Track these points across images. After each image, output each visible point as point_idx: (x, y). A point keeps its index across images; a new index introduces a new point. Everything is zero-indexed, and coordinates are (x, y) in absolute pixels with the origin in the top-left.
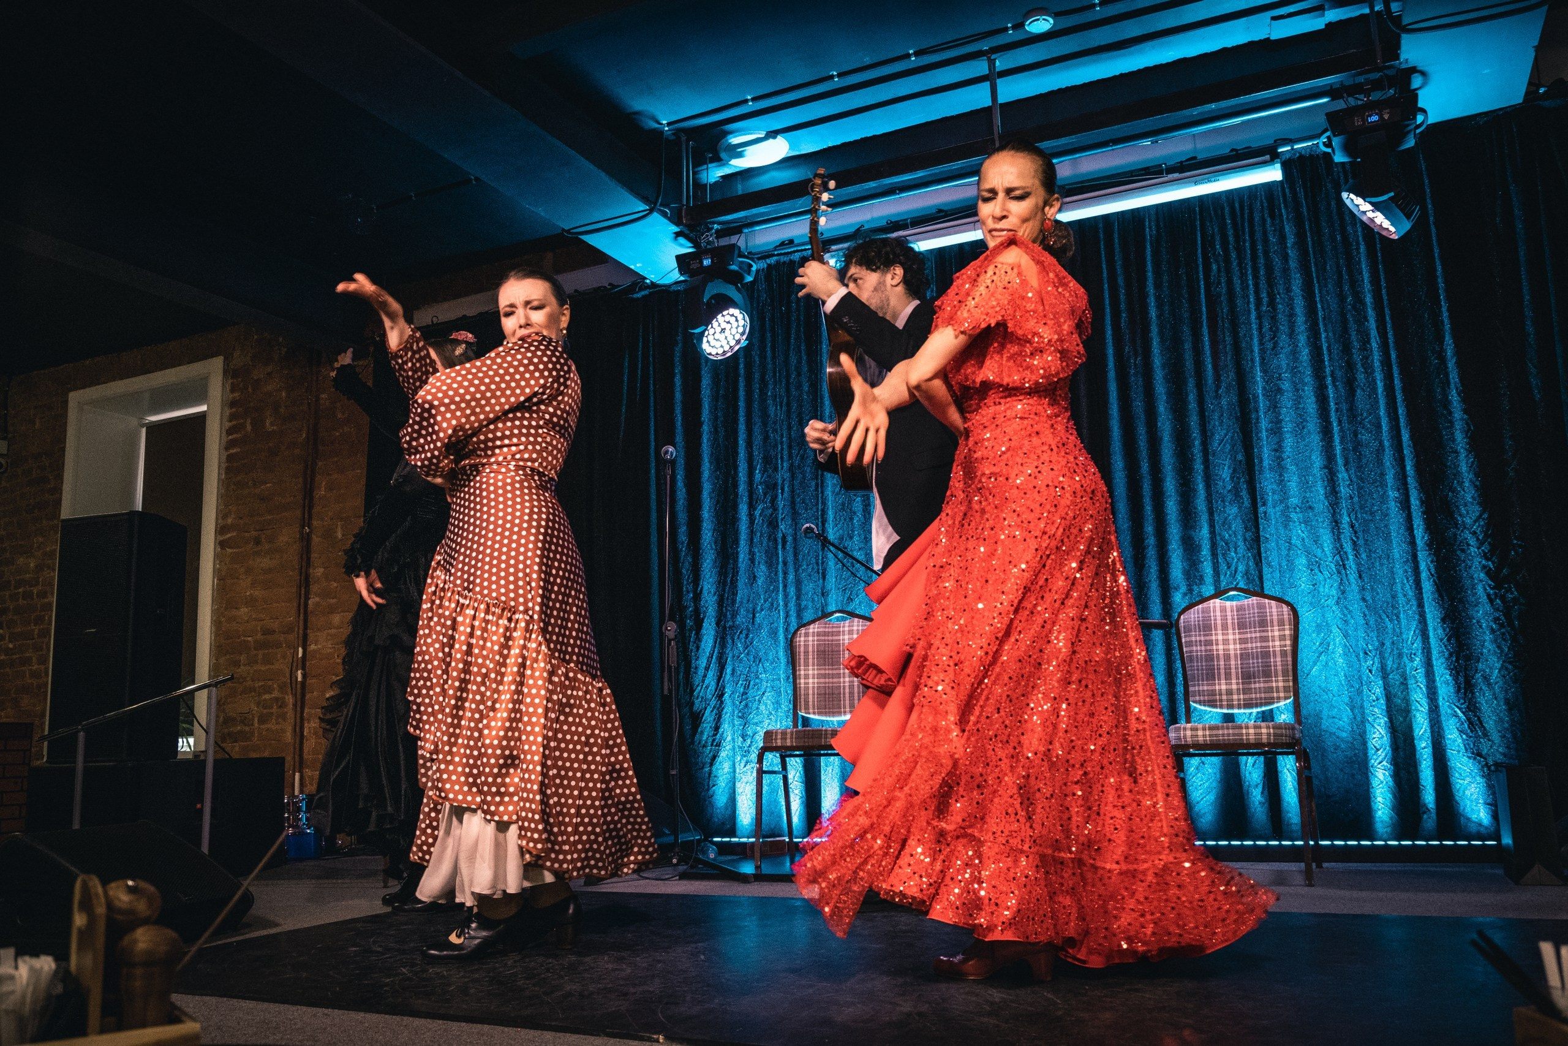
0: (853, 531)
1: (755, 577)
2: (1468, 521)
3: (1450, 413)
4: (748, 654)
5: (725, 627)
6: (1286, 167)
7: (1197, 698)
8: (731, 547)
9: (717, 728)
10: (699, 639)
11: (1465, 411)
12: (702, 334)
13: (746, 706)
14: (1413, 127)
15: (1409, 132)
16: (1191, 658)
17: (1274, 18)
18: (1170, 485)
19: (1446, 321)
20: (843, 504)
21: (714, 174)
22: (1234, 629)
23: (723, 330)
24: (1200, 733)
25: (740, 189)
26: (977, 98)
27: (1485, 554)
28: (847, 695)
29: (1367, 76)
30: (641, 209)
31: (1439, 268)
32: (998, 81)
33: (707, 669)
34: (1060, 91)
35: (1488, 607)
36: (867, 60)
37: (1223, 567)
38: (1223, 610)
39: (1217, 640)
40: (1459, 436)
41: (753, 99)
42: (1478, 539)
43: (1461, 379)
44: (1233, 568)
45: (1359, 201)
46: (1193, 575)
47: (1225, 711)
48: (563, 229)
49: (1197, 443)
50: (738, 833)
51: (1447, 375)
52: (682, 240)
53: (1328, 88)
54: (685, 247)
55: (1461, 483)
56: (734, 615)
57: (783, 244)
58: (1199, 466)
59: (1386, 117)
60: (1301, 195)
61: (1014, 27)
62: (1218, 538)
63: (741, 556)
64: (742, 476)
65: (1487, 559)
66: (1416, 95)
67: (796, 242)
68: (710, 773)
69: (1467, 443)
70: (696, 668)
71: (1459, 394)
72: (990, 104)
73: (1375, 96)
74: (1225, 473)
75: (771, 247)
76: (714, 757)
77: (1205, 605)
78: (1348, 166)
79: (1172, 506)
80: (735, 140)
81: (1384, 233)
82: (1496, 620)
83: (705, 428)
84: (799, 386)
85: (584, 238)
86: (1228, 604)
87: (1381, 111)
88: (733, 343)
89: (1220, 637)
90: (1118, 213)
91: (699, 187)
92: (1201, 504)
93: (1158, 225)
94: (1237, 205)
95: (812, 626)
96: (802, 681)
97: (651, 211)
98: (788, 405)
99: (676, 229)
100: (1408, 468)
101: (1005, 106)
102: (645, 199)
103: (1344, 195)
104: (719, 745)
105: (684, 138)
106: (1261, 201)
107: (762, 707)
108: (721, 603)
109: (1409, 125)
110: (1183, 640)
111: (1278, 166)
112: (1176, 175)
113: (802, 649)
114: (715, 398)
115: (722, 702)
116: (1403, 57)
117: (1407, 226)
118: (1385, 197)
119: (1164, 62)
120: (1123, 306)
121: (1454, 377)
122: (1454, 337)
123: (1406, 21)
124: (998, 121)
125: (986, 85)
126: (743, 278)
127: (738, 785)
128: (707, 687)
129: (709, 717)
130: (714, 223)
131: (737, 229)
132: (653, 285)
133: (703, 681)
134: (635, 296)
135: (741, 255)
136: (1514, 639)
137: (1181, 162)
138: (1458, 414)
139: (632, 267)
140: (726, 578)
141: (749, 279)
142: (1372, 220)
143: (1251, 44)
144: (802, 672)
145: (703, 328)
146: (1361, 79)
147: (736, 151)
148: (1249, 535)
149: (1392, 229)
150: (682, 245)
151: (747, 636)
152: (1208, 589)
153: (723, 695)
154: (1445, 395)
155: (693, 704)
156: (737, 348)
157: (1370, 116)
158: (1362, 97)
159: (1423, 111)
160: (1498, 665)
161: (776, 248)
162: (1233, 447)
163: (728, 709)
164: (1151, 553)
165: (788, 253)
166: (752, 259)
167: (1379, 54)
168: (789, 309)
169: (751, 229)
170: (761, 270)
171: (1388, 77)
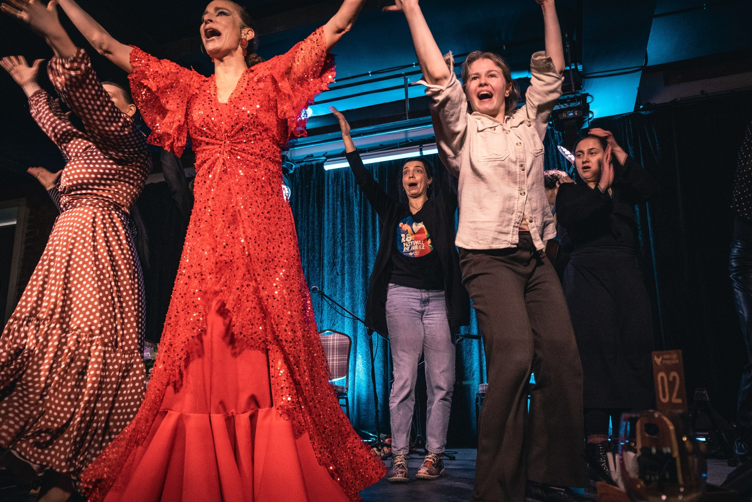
0: (336, 292)
14: (587, 119)
15: (586, 121)
20: (332, 279)
26: (399, 95)
29: (568, 96)
32: (409, 88)
36: (349, 75)
45: (565, 150)
57: (308, 156)
59: (576, 114)
66: (589, 106)
67: (314, 156)
72: (404, 98)
73: (572, 105)
75: (303, 158)
84: (313, 223)
87: (574, 111)
98: (308, 231)
101: (411, 100)
103: (559, 147)
109: (585, 118)
116: (583, 89)
124: (408, 106)
125: (403, 90)
126: (288, 171)
135: (289, 161)
141: (291, 172)
142: (570, 158)
143: (520, 80)
146: (566, 97)
157: (570, 113)
158: (566, 105)
159: (592, 112)
161: (305, 158)
165: (310, 161)
166: (293, 163)
167: (573, 87)
168: (310, 187)
169: (293, 149)
170: (297, 168)
171: (577, 97)
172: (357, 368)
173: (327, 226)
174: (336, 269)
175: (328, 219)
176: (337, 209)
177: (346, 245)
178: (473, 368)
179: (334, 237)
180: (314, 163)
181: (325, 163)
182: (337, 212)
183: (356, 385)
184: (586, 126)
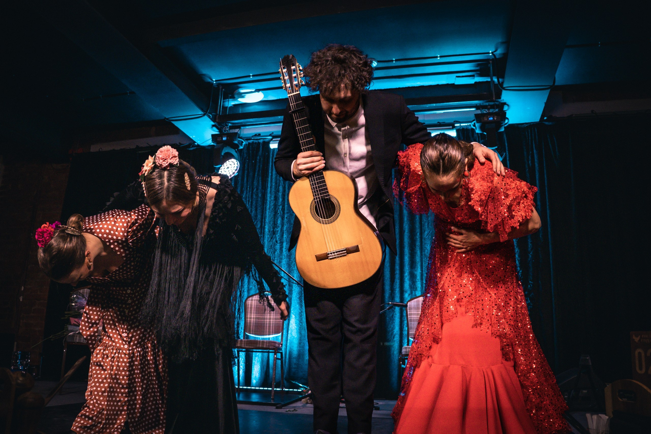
0: (275, 258)
6: (458, 131)
12: (219, 168)
15: (503, 125)
16: (411, 320)
17: (457, 77)
18: (407, 250)
20: (271, 246)
21: (231, 103)
23: (228, 168)
25: (241, 111)
28: (268, 327)
29: (489, 103)
30: (200, 113)
41: (253, 76)
46: (413, 287)
48: (165, 118)
49: (418, 234)
52: (214, 128)
53: (475, 105)
54: (215, 132)
57: (256, 135)
58: (418, 243)
59: (495, 119)
62: (424, 273)
66: (506, 113)
67: (261, 135)
73: (491, 111)
75: (251, 136)
77: (417, 299)
78: (479, 135)
79: (407, 259)
80: (242, 91)
84: (257, 195)
85: (173, 122)
87: (493, 116)
88: (231, 173)
91: (225, 108)
92: (418, 258)
95: (254, 297)
96: (249, 320)
97: (204, 115)
98: (252, 202)
99: (213, 123)
102: (202, 110)
105: (221, 87)
109: (503, 123)
110: (408, 313)
111: (455, 131)
113: (249, 306)
116: (502, 98)
119: (415, 86)
126: (238, 147)
130: (229, 123)
131: (239, 127)
134: (190, 149)
135: (239, 137)
139: (191, 137)
141: (241, 147)
143: (448, 85)
144: (249, 316)
145: (220, 165)
146: (487, 104)
147: (241, 95)
150: (214, 130)
152: (418, 293)
156: (233, 176)
157: (490, 117)
158: (486, 110)
159: (508, 119)
161: (253, 136)
164: (397, 276)
165: (258, 139)
166: (243, 140)
168: (256, 162)
169: (244, 127)
170: (246, 145)
171: (496, 105)
172: (290, 326)
173: (270, 198)
174: (276, 237)
175: (271, 192)
176: (279, 183)
177: (286, 216)
178: (394, 332)
179: (275, 209)
180: (261, 141)
181: (271, 142)
182: (279, 186)
183: (288, 342)
184: (502, 130)
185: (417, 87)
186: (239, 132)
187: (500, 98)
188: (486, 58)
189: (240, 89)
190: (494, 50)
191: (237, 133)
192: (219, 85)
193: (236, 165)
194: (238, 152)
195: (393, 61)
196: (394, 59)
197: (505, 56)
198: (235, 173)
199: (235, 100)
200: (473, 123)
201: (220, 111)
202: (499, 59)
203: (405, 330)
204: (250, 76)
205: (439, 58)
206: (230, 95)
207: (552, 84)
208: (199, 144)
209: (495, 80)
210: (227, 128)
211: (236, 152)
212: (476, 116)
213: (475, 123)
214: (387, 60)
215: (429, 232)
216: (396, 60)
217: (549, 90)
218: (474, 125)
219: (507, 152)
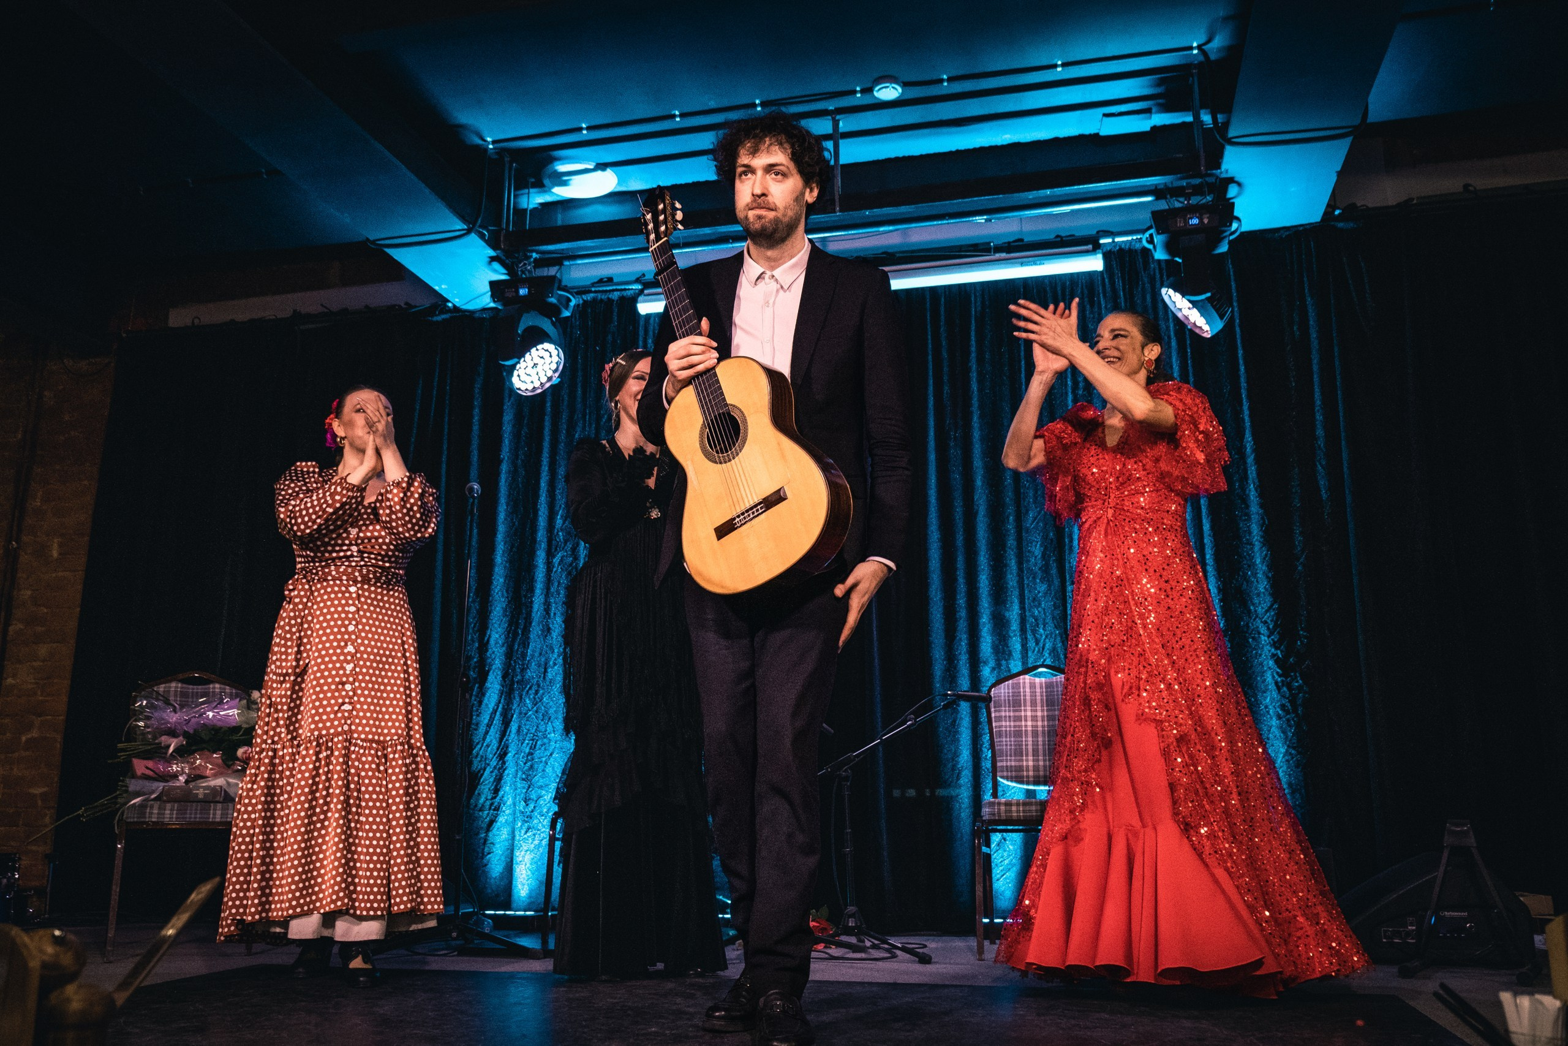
1: (549, 630)
2: (1259, 610)
3: (1248, 507)
4: (537, 712)
5: (512, 683)
6: (1107, 257)
7: (1005, 774)
8: (525, 596)
9: (496, 791)
10: (482, 693)
11: (1262, 506)
12: (513, 367)
13: (532, 767)
14: (1227, 233)
15: (1224, 237)
16: (1000, 734)
17: (1106, 115)
18: (983, 560)
19: (1247, 418)
21: (535, 199)
22: (1042, 706)
23: (535, 365)
24: (1014, 808)
25: (560, 219)
27: (1275, 643)
29: (1189, 181)
30: (458, 227)
31: (1242, 368)
32: (841, 141)
33: (489, 725)
34: (897, 160)
35: (1275, 694)
36: (712, 104)
37: (1031, 644)
38: (1033, 686)
39: (1026, 716)
40: (1255, 529)
41: (588, 128)
42: (1268, 628)
43: (1258, 474)
44: (1041, 645)
45: (1177, 297)
46: (1002, 651)
47: (1031, 787)
48: (368, 239)
49: (1011, 518)
50: (514, 905)
51: (1245, 470)
52: (496, 265)
53: (1154, 188)
54: (499, 274)
55: (1255, 575)
56: (523, 670)
57: (601, 281)
58: (1011, 542)
59: (1206, 221)
60: (1119, 284)
61: (863, 91)
62: (1027, 614)
63: (536, 607)
64: (542, 522)
65: (1277, 648)
66: (1233, 204)
67: (615, 280)
68: (486, 840)
69: (1262, 537)
70: (477, 724)
71: (1256, 490)
73: (1194, 200)
74: (1037, 550)
75: (589, 283)
76: (492, 822)
77: (1015, 680)
78: (1163, 265)
79: (984, 581)
80: (562, 168)
81: (1197, 331)
82: (1283, 707)
83: (504, 467)
85: (390, 251)
86: (1037, 680)
87: (1200, 215)
88: (544, 380)
89: (1029, 714)
90: (945, 287)
91: (520, 213)
92: (1012, 580)
93: (983, 302)
94: (1059, 289)
97: (469, 231)
99: (492, 253)
100: (1208, 557)
101: (843, 166)
102: (463, 218)
103: (1164, 291)
104: (497, 809)
105: (507, 159)
106: (1082, 288)
107: (549, 770)
108: (509, 655)
109: (1225, 231)
110: (993, 715)
111: (1100, 256)
112: (1003, 255)
114: (517, 435)
115: (504, 763)
116: (1224, 167)
117: (1219, 325)
118: (1203, 297)
119: (999, 143)
120: (945, 378)
121: (1252, 472)
122: (1254, 435)
123: (1232, 133)
124: (838, 181)
126: (559, 312)
127: (517, 853)
128: (488, 746)
129: (488, 778)
130: (533, 251)
131: (558, 260)
132: (456, 309)
133: (484, 739)
134: (435, 319)
135: (562, 289)
136: (1298, 726)
137: (1009, 243)
138: (1255, 509)
139: (437, 288)
140: (517, 627)
141: (566, 314)
142: (1187, 318)
143: (1081, 138)
145: (516, 360)
146: (1183, 183)
147: (560, 179)
148: (1057, 612)
149: (1206, 327)
150: (495, 271)
151: (537, 692)
152: (1016, 666)
153: (505, 754)
154: (1243, 488)
155: (471, 763)
156: (548, 385)
157: (1191, 218)
158: (1182, 199)
159: (1238, 219)
160: (1283, 750)
161: (593, 284)
162: (1045, 524)
163: (510, 771)
164: (962, 625)
165: (606, 291)
166: (571, 293)
167: (1203, 162)
168: (604, 348)
169: (571, 263)
170: (578, 305)
171: (1210, 185)
178: (958, 762)
180: (615, 296)
181: (640, 298)
184: (1224, 248)
185: (1003, 147)
186: (558, 275)
187: (1218, 167)
188: (1183, 62)
189: (556, 163)
190: (1203, 40)
191: (554, 278)
192: (501, 152)
193: (555, 359)
194: (557, 324)
195: (942, 81)
196: (945, 77)
197: (1234, 54)
198: (554, 379)
199: (545, 192)
200: (1147, 235)
201: (508, 222)
202: (1217, 61)
203: (986, 759)
204: (581, 129)
205: (1059, 69)
206: (533, 180)
207: (1357, 121)
208: (458, 305)
209: (1206, 118)
210: (529, 265)
211: (553, 324)
212: (1156, 215)
213: (1151, 236)
214: (927, 78)
215: (1039, 513)
216: (950, 80)
217: (1349, 140)
218: (1151, 241)
219: (1235, 304)
